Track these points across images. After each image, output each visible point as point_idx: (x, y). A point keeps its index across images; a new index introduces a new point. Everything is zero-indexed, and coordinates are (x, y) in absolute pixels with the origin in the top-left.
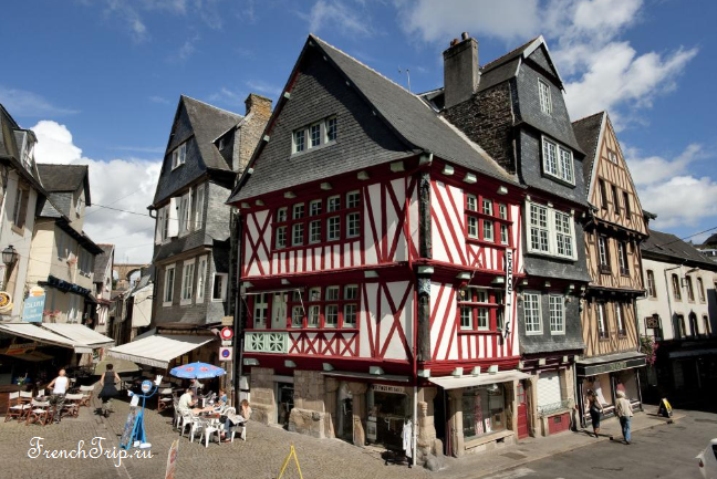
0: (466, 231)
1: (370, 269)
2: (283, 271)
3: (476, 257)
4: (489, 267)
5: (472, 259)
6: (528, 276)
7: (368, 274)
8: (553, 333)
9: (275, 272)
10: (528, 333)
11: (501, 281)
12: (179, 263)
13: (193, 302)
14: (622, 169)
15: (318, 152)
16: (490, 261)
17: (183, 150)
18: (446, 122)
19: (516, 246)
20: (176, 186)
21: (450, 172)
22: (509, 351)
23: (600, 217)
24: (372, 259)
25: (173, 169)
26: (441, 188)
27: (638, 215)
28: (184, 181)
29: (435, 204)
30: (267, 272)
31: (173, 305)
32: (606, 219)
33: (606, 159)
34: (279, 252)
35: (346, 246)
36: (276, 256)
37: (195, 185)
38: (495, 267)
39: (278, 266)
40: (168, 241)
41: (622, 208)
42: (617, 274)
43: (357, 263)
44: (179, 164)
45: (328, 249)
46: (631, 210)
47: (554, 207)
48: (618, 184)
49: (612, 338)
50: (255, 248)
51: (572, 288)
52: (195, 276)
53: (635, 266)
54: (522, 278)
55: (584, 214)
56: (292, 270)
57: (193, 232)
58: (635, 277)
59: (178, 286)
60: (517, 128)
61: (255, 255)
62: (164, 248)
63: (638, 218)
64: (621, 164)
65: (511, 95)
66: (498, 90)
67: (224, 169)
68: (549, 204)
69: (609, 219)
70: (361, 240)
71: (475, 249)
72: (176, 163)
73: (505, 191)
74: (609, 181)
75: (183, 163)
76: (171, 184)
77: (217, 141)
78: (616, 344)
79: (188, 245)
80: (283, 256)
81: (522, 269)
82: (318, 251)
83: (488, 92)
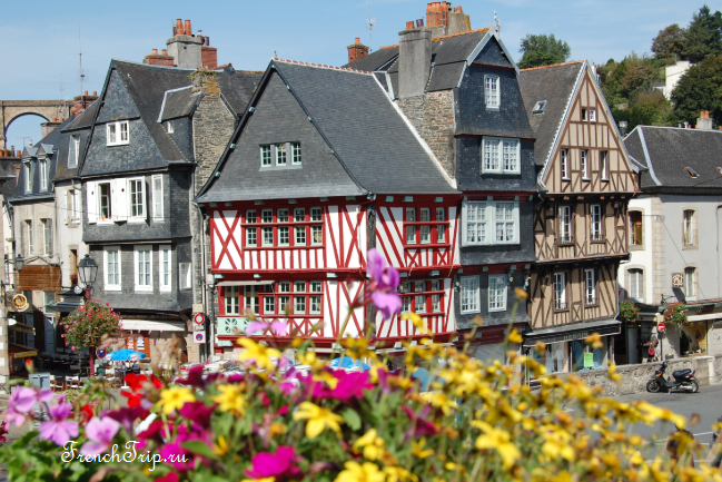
0: (404, 241)
1: (331, 271)
2: (255, 267)
3: (413, 260)
4: (424, 264)
5: (409, 261)
6: (464, 267)
7: (329, 275)
8: (491, 310)
9: (247, 267)
10: (463, 312)
11: (436, 273)
12: (127, 246)
13: (156, 290)
14: (603, 124)
15: (285, 171)
16: (426, 260)
17: (124, 127)
18: (399, 111)
19: (451, 243)
20: (118, 166)
21: (390, 199)
22: (444, 328)
23: (558, 191)
24: (332, 264)
25: (109, 144)
26: (384, 210)
27: (623, 172)
28: (130, 163)
29: (379, 225)
30: (239, 267)
31: (124, 290)
32: (568, 191)
33: (576, 123)
34: (251, 250)
35: (312, 252)
36: (247, 254)
37: (148, 172)
38: (430, 264)
39: (250, 262)
40: (110, 222)
41: (595, 172)
42: (585, 243)
43: (321, 266)
44: (119, 142)
45: (296, 252)
46: (611, 169)
47: (495, 199)
48: (593, 145)
49: (573, 308)
50: (225, 244)
51: (514, 268)
52: (156, 263)
53: (617, 228)
54: (457, 268)
55: (531, 198)
56: (263, 267)
57: (148, 220)
58: (615, 240)
59: (128, 270)
60: (456, 136)
61: (225, 250)
62: (104, 228)
63: (623, 176)
64: (601, 119)
65: (453, 105)
66: (444, 94)
67: (182, 161)
68: (490, 198)
69: (572, 190)
70: (324, 248)
71: (412, 253)
72: (113, 138)
73: (440, 200)
74: (578, 147)
75: (127, 142)
76: (107, 159)
77: (163, 121)
78: (579, 314)
79: (144, 234)
80: (254, 253)
81: (457, 261)
82: (287, 253)
83: (437, 94)
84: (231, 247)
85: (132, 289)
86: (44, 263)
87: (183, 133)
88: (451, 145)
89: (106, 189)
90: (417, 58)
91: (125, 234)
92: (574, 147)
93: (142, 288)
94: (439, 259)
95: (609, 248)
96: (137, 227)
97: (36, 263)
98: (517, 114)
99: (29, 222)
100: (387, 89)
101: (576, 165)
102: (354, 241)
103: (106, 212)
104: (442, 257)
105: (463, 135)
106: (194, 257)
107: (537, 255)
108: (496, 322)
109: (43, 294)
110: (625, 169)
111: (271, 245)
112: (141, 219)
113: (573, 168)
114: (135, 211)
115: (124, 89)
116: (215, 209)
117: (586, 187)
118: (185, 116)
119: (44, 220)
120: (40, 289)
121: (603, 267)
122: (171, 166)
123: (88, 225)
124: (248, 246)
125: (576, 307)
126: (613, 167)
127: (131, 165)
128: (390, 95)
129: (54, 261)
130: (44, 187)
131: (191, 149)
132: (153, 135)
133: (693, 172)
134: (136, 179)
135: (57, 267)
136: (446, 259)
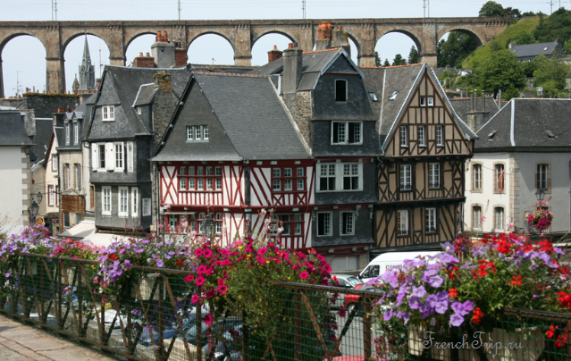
0: (271, 190)
1: (226, 207)
2: (185, 202)
3: (278, 201)
4: (287, 204)
5: (275, 201)
6: (318, 205)
7: (225, 210)
9: (180, 203)
11: (296, 209)
12: (115, 187)
13: (130, 215)
14: (439, 107)
15: (200, 144)
16: (289, 200)
17: (112, 110)
18: (283, 102)
19: (308, 190)
20: (108, 135)
21: (260, 163)
22: (304, 245)
23: (397, 155)
24: (226, 203)
25: (104, 120)
26: (257, 170)
27: (458, 140)
28: (115, 133)
29: (253, 179)
30: (176, 203)
31: (113, 215)
32: (406, 155)
33: (415, 107)
34: (182, 192)
35: (216, 195)
36: (180, 194)
37: (125, 140)
38: (292, 203)
39: (182, 200)
40: (104, 170)
41: (431, 141)
42: (424, 190)
43: (220, 204)
44: (109, 119)
45: (207, 195)
46: (447, 138)
47: (342, 161)
48: (430, 121)
49: (414, 235)
50: (168, 188)
51: (358, 207)
52: (130, 198)
53: (454, 180)
54: (312, 206)
55: (372, 160)
56: (189, 203)
57: (126, 170)
58: (452, 188)
59: (115, 202)
60: (313, 121)
61: (168, 192)
62: (101, 174)
63: (458, 143)
64: (438, 103)
65: (311, 100)
66: (306, 93)
67: (145, 134)
68: (338, 161)
69: (410, 154)
70: (222, 192)
71: (278, 196)
72: (106, 116)
73: (298, 163)
74: (416, 124)
75: (113, 119)
76: (103, 129)
77: (136, 107)
78: (420, 239)
79: (123, 179)
80: (184, 195)
81: (312, 201)
82: (202, 195)
83: (302, 93)
84: (171, 189)
85: (117, 215)
86: (75, 194)
87: (147, 115)
88: (309, 126)
89: (102, 149)
90: (293, 68)
91: (113, 179)
92: (413, 125)
93: (123, 214)
94: (298, 200)
95: (446, 193)
96: (119, 174)
97: (72, 194)
98: (361, 105)
99: (67, 165)
100: (277, 87)
101: (432, 136)
102: (239, 188)
103: (103, 165)
104: (301, 200)
105: (315, 121)
106: (153, 196)
107: (380, 198)
108: (345, 242)
109: (75, 215)
110: (460, 138)
111: (211, 190)
112: (121, 170)
113: (430, 139)
114: (118, 164)
115: (112, 85)
116: (163, 165)
117: (404, 152)
118: (147, 105)
119: (76, 165)
120: (74, 211)
121: (444, 207)
122: (137, 137)
123: (93, 172)
124: (182, 189)
125: (418, 234)
126: (449, 136)
127: (115, 134)
128: (278, 92)
129: (81, 193)
130: (76, 142)
131: (151, 125)
132: (127, 116)
133: (551, 135)
134: (119, 143)
135: (83, 197)
136: (304, 200)
